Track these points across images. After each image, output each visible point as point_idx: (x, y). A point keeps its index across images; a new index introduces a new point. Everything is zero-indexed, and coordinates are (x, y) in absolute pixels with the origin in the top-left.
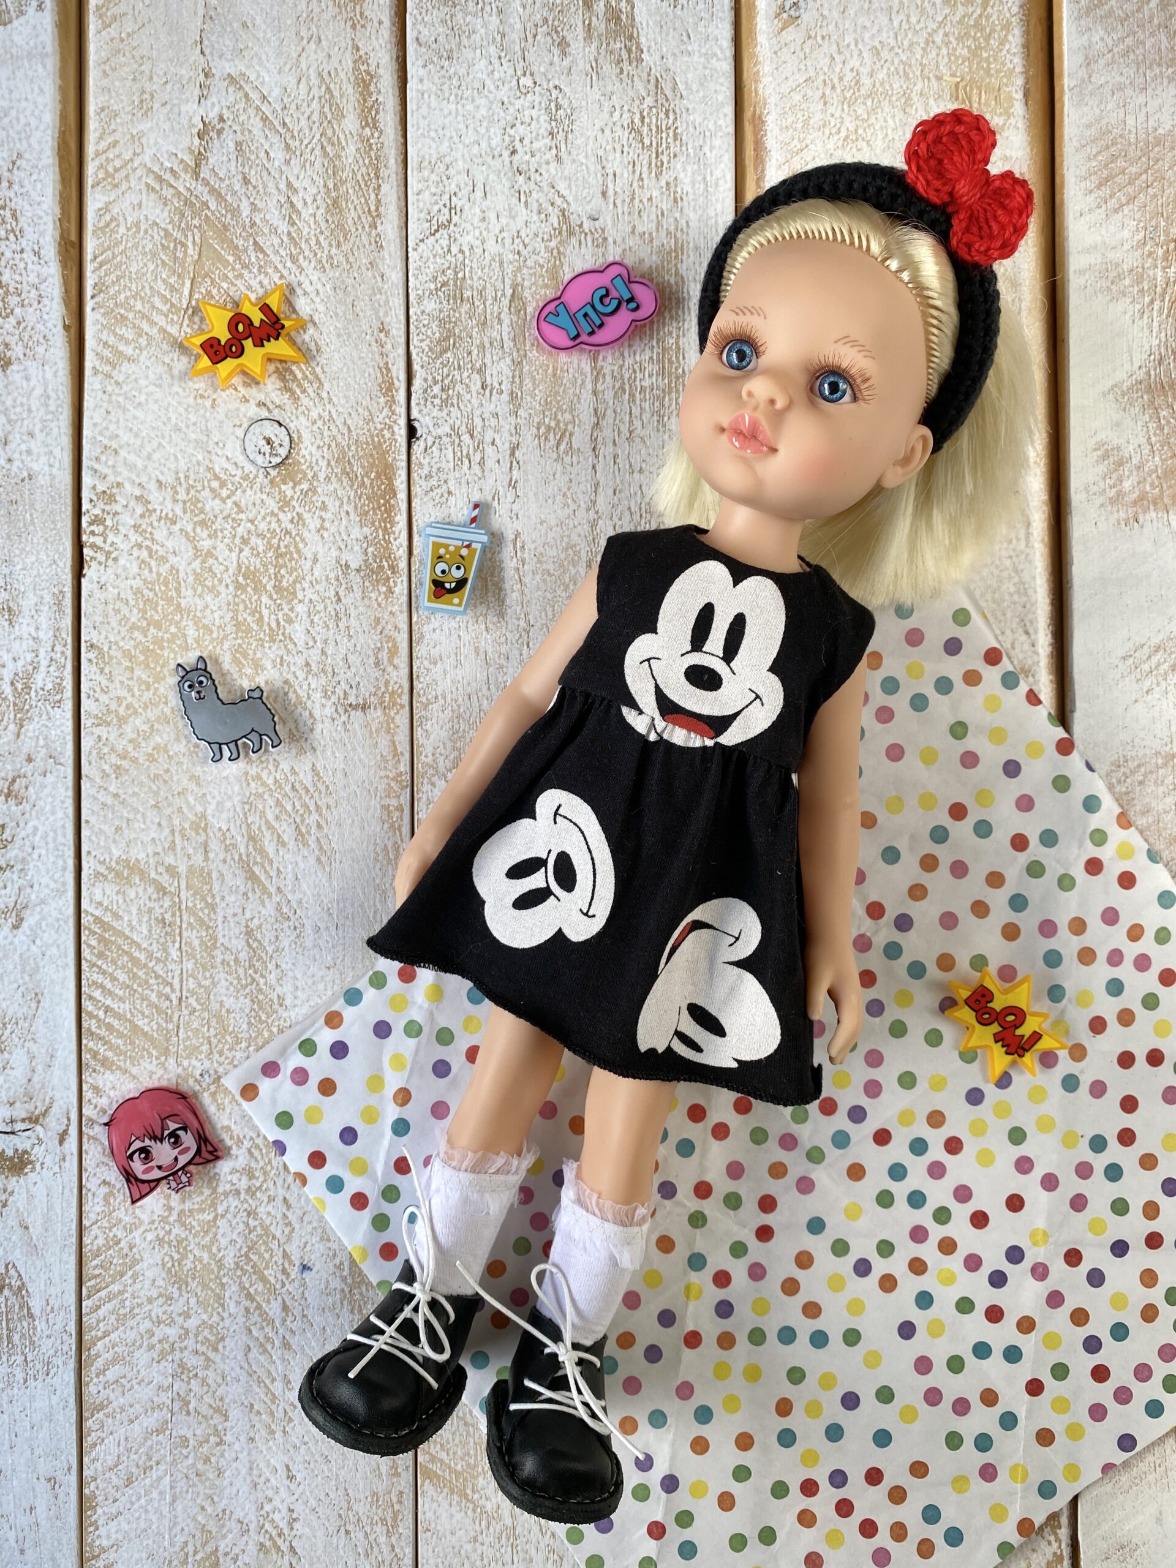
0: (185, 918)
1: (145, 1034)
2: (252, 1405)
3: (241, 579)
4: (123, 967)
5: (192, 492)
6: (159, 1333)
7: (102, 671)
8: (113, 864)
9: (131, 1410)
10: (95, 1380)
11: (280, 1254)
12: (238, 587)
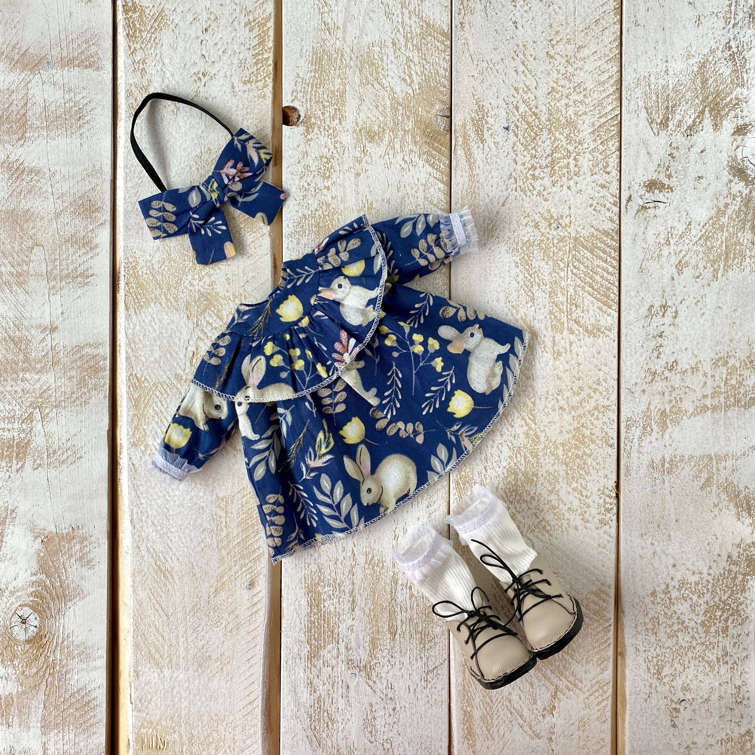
0: (565, 307)
1: (587, 249)
2: (535, 59)
3: (535, 479)
4: (597, 283)
5: (560, 524)
6: (581, 97)
7: (606, 433)
8: (601, 335)
9: (595, 58)
10: (614, 73)
11: (519, 136)
12: (536, 475)
